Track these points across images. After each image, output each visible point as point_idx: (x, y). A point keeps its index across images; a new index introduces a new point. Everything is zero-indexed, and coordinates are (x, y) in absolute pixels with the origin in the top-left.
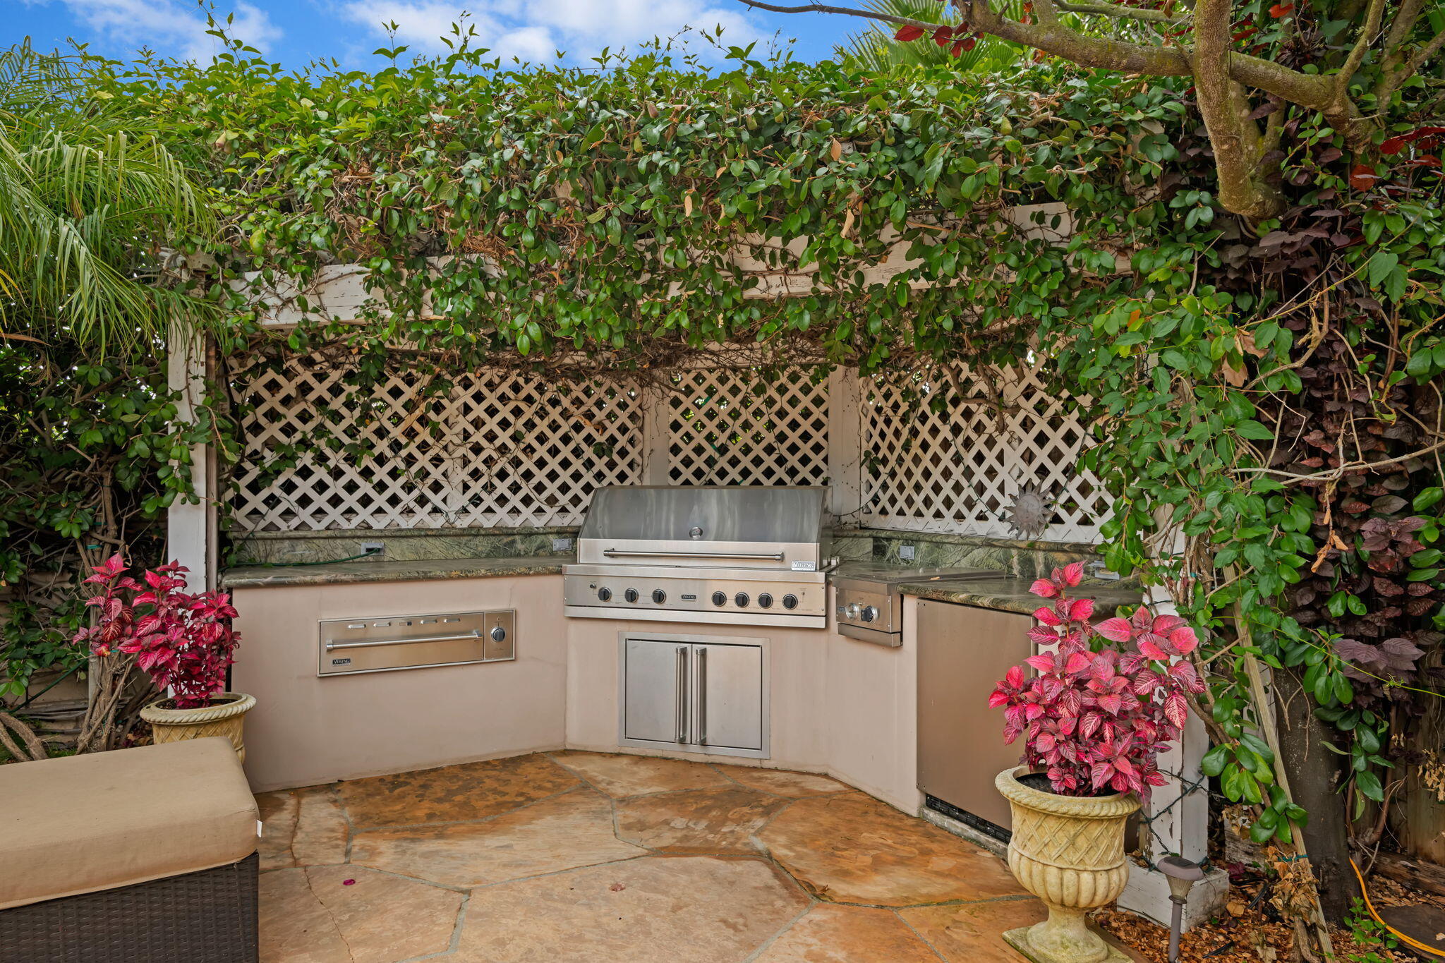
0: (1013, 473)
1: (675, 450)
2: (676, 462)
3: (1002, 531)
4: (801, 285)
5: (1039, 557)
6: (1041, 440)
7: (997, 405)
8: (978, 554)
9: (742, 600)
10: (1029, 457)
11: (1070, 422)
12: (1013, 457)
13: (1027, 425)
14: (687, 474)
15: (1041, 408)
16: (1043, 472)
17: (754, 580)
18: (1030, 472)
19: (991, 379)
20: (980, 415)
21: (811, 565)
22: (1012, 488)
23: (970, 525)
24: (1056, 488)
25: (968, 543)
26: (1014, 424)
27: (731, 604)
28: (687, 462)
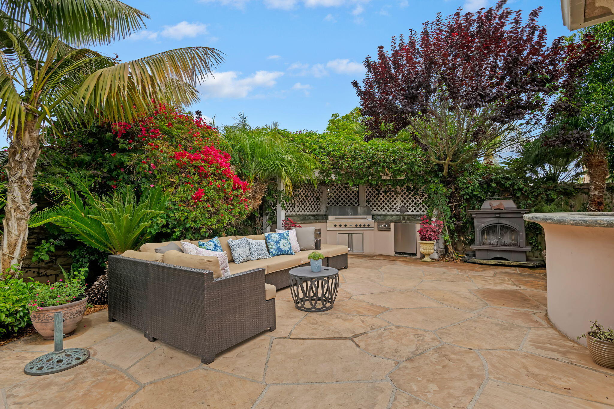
0: (399, 204)
1: (329, 199)
2: (329, 201)
3: (398, 213)
4: (388, 178)
5: (406, 217)
6: (405, 199)
7: (396, 193)
8: (394, 217)
9: (360, 226)
10: (402, 201)
11: (410, 196)
12: (400, 201)
13: (402, 196)
14: (331, 204)
15: (405, 193)
16: (405, 204)
17: (362, 222)
18: (403, 204)
19: (396, 189)
20: (393, 194)
21: (371, 219)
22: (399, 206)
23: (391, 212)
24: (408, 206)
25: (392, 215)
26: (400, 196)
27: (358, 226)
28: (331, 201)
